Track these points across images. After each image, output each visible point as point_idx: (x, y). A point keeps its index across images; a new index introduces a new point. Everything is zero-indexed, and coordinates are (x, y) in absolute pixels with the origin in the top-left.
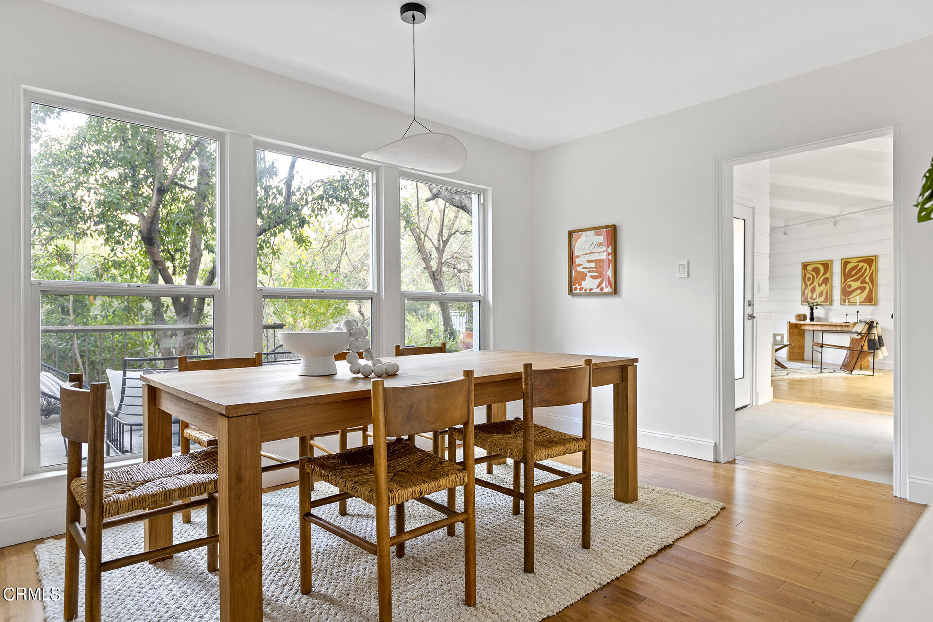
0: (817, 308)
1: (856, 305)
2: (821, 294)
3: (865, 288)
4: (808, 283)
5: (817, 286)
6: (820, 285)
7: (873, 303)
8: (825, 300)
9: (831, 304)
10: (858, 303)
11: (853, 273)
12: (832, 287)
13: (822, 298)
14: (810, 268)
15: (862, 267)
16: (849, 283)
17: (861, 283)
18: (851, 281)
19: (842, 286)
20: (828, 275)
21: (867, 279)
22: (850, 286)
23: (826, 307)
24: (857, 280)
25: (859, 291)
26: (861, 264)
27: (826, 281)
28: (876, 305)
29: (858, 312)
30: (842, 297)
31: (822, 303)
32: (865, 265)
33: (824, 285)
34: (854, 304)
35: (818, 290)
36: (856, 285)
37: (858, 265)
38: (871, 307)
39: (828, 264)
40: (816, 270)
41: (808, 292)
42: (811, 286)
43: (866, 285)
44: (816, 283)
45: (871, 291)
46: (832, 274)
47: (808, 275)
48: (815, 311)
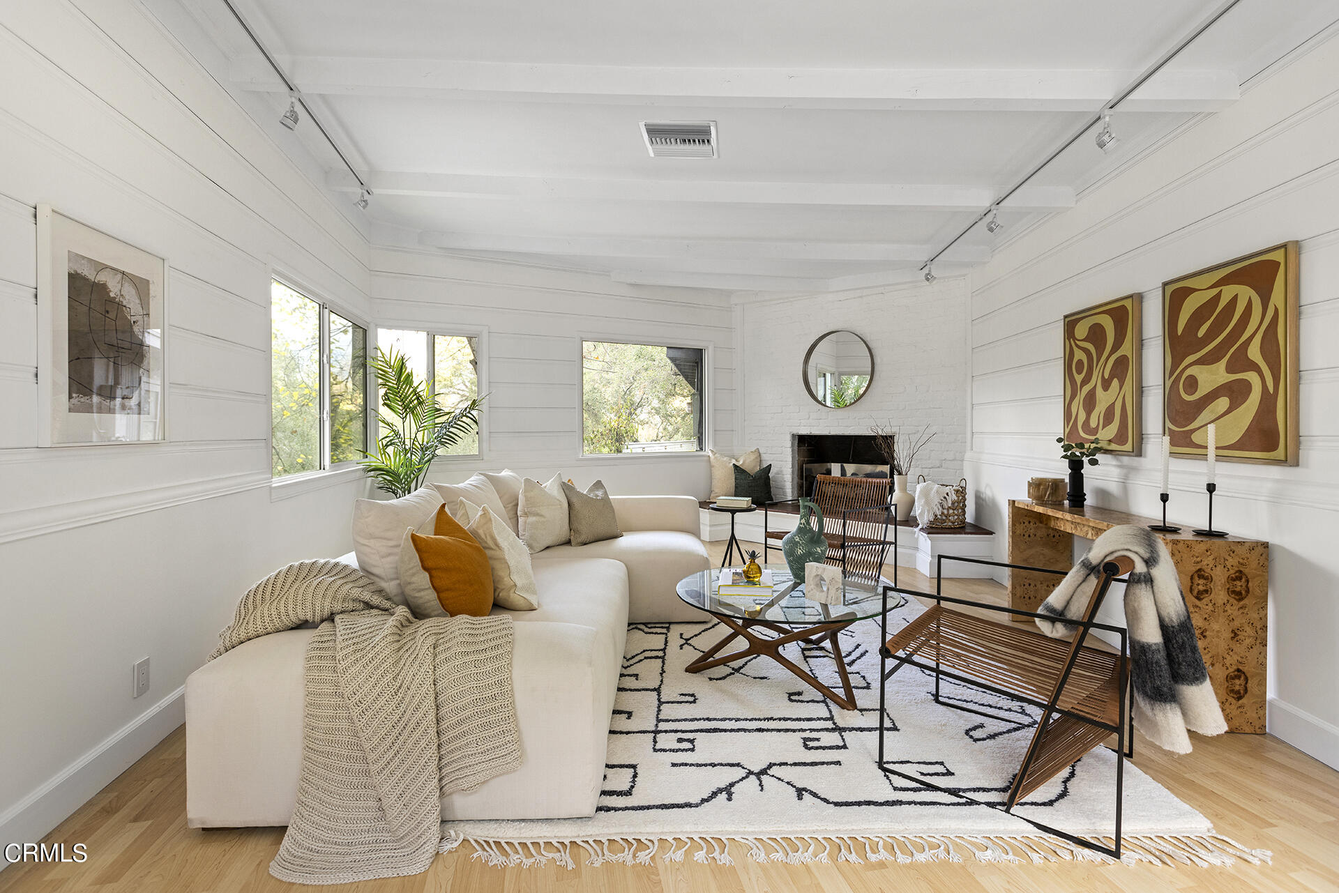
0: (1094, 462)
1: (1204, 457)
2: (1108, 417)
3: (1246, 387)
4: (1079, 378)
5: (1099, 389)
6: (1106, 385)
7: (1279, 453)
8: (1121, 438)
9: (1138, 451)
10: (1211, 452)
11: (1201, 333)
12: (1140, 391)
13: (1111, 431)
14: (1081, 331)
15: (1235, 298)
16: (1188, 372)
17: (1230, 369)
18: (1199, 362)
19: (1168, 384)
20: (1126, 349)
21: (1254, 353)
22: (1192, 383)
23: (1126, 460)
24: (1218, 360)
25: (1223, 403)
26: (1228, 292)
27: (1122, 364)
28: (1291, 460)
29: (1211, 488)
30: (1169, 424)
31: (1114, 447)
32: (1245, 293)
33: (1115, 382)
34: (1199, 452)
35: (1103, 399)
36: (1212, 376)
37: (1218, 296)
38: (1275, 472)
39: (1123, 309)
40: (1096, 334)
41: (1077, 406)
42: (1087, 389)
43: (1252, 377)
44: (1096, 379)
45: (1268, 402)
46: (1140, 344)
47: (1079, 355)
48: (1087, 470)
